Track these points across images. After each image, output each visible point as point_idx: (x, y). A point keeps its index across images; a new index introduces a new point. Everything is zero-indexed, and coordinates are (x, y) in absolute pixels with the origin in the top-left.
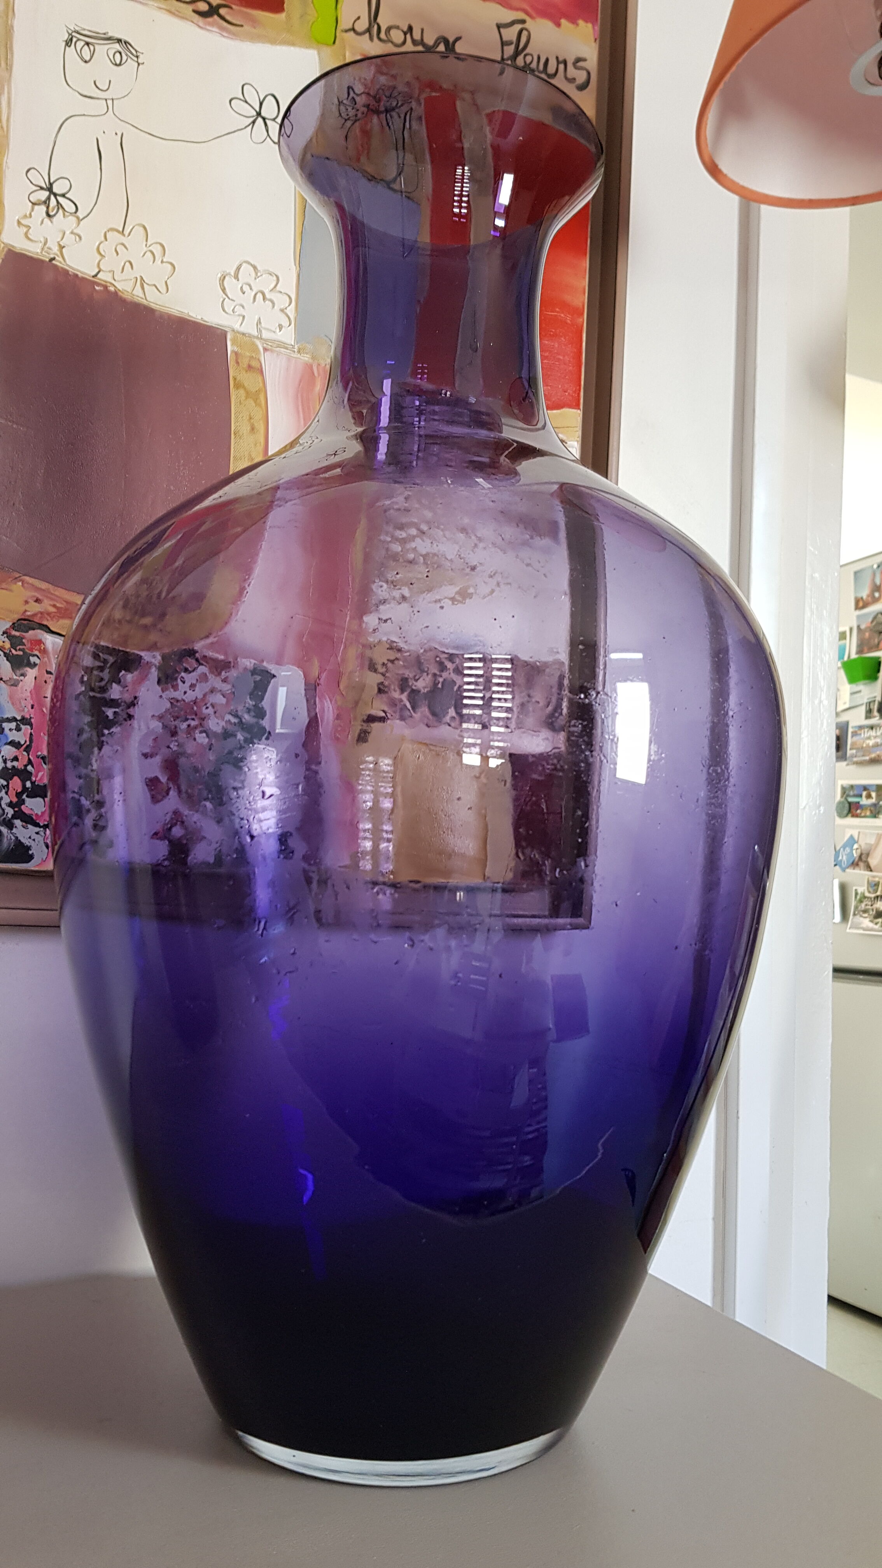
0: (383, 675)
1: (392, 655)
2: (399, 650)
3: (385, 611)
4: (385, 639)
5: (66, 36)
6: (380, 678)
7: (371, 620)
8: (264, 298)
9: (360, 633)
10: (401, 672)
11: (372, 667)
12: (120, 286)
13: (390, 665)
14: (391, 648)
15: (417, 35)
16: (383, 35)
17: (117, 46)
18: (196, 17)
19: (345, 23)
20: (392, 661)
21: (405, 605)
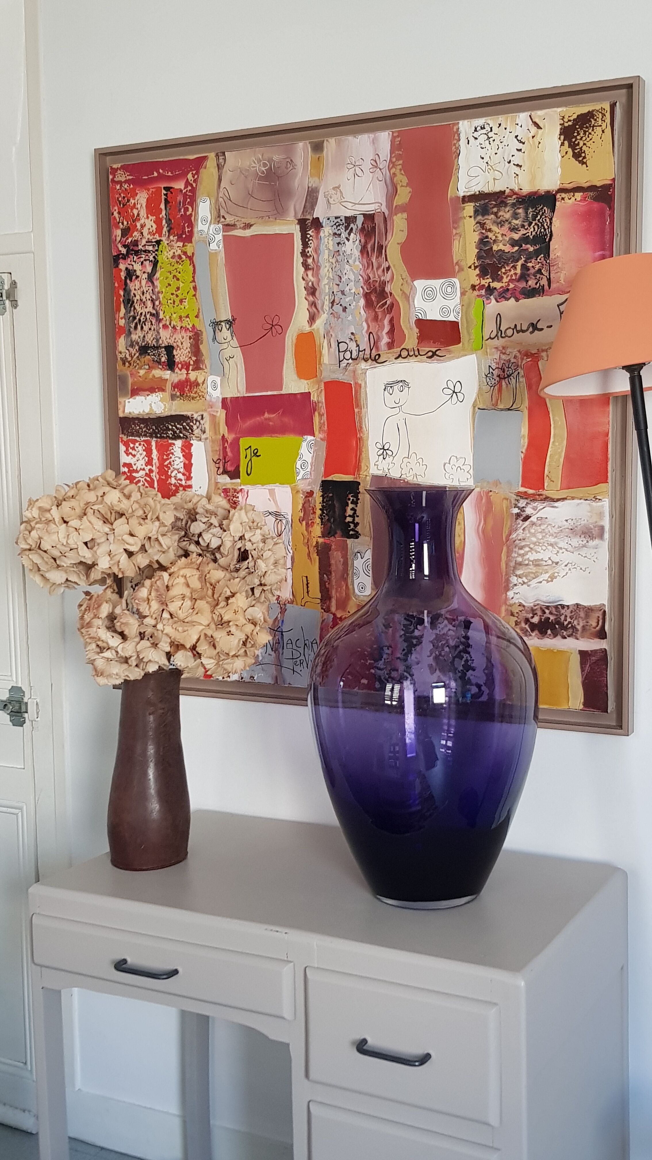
0: (517, 617)
1: (521, 608)
2: (524, 606)
3: (516, 589)
4: (517, 602)
5: (384, 387)
6: (516, 619)
7: (510, 594)
8: (461, 469)
9: (506, 599)
10: (525, 615)
11: (512, 615)
12: (409, 479)
13: (520, 612)
14: (520, 605)
15: (519, 328)
16: (503, 335)
17: (401, 384)
18: (429, 360)
19: (486, 337)
20: (521, 611)
21: (525, 586)
